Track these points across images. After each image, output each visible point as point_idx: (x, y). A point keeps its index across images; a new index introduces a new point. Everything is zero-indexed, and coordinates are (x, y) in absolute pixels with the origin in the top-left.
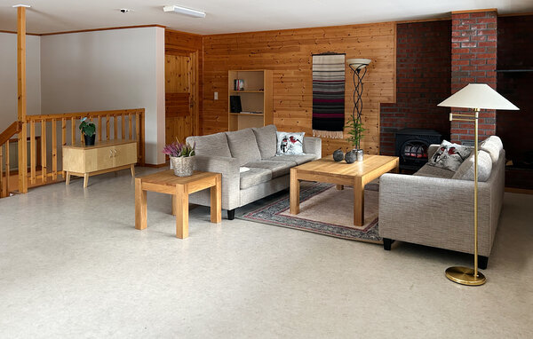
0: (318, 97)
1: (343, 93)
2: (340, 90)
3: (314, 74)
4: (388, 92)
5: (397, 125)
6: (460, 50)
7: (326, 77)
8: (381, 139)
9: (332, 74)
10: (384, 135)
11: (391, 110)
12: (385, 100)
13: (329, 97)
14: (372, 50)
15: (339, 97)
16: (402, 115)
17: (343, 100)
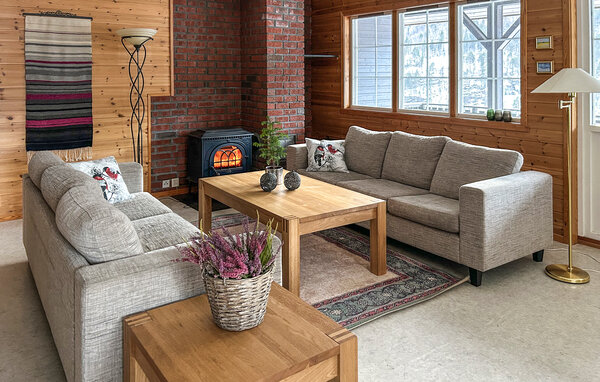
0: (37, 90)
1: (89, 82)
2: (84, 78)
3: (28, 48)
4: (160, 81)
5: (174, 127)
6: (274, 29)
7: (55, 55)
8: (153, 151)
9: (68, 50)
10: (159, 143)
11: (168, 107)
12: (158, 93)
13: (60, 90)
14: (137, 17)
15: (83, 90)
16: (182, 113)
17: (89, 95)
